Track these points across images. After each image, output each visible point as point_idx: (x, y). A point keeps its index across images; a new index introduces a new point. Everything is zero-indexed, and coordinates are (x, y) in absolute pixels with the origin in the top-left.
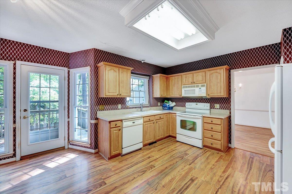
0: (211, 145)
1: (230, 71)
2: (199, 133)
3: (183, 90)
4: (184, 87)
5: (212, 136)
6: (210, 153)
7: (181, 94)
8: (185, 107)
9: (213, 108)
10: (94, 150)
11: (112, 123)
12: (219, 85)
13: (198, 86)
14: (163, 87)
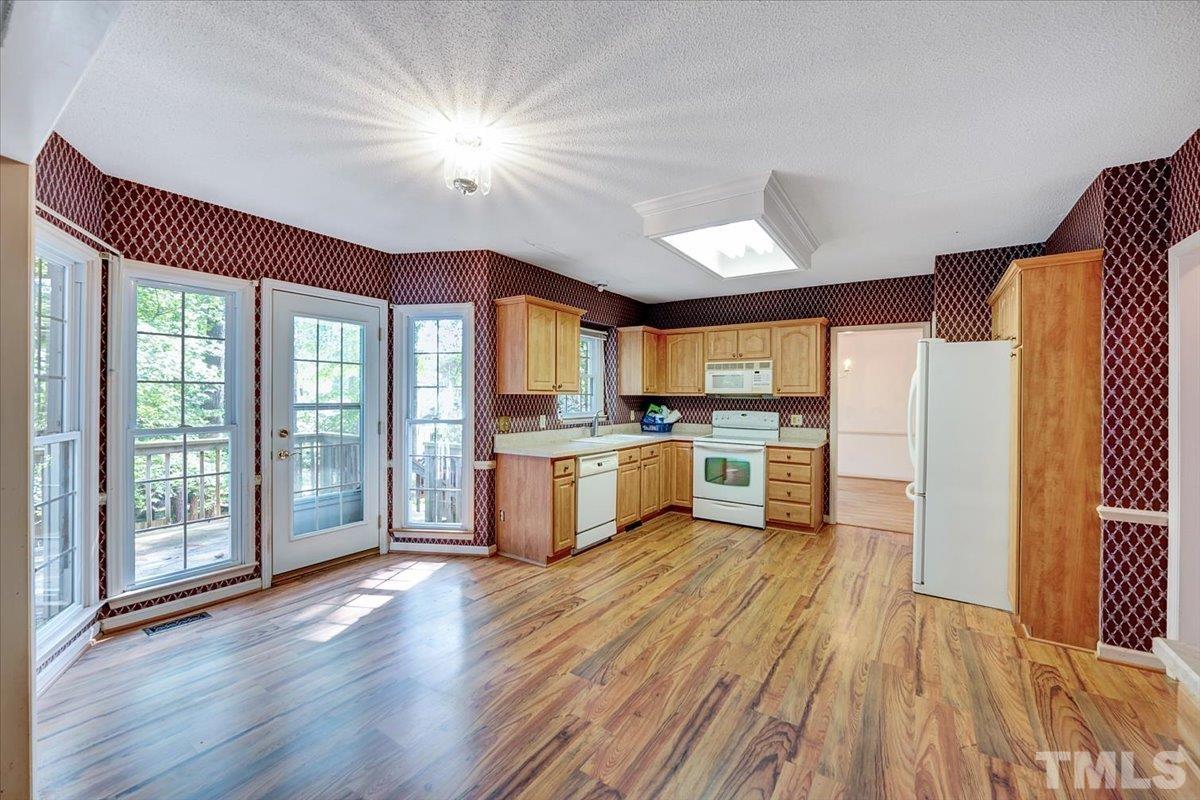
0: (785, 518)
1: (828, 331)
2: (756, 490)
3: (709, 375)
4: (710, 367)
5: (789, 494)
6: (784, 536)
7: (700, 386)
8: (710, 423)
9: (787, 426)
10: (486, 548)
11: (557, 463)
12: (804, 365)
13: (750, 366)
14: (650, 365)
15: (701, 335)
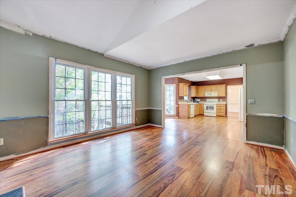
0: (220, 115)
1: (226, 86)
2: (215, 110)
3: (206, 93)
5: (220, 111)
6: (219, 118)
7: (204, 95)
8: (206, 101)
9: (219, 101)
10: (178, 117)
12: (222, 92)
13: (213, 92)
14: (196, 92)
15: (204, 87)
